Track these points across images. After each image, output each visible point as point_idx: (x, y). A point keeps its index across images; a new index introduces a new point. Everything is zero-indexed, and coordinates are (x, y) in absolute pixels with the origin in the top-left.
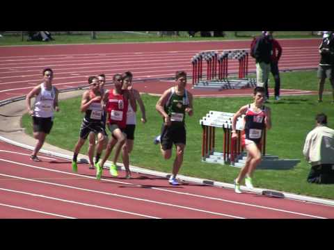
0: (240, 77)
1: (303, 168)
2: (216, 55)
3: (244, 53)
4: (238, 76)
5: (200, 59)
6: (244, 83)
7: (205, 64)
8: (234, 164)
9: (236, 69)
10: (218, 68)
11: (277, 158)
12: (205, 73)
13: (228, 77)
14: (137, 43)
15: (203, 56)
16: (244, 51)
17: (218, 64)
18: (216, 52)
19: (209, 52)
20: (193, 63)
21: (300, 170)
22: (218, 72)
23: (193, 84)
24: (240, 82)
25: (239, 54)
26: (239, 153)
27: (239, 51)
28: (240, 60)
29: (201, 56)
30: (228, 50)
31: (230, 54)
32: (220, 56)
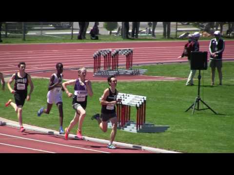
0: (127, 68)
1: (171, 132)
2: (110, 52)
3: (130, 51)
4: (125, 67)
5: (99, 54)
6: (130, 72)
7: (102, 59)
8: (123, 129)
9: (124, 62)
10: (111, 61)
11: (153, 125)
12: (102, 65)
13: (119, 67)
14: (55, 43)
15: (101, 53)
16: (129, 50)
17: (111, 59)
18: (110, 50)
19: (105, 50)
20: (94, 58)
21: (169, 133)
22: (111, 64)
23: (94, 72)
24: (126, 72)
25: (126, 51)
26: (127, 121)
27: (126, 50)
28: (127, 56)
29: (100, 53)
30: (119, 49)
31: (120, 52)
32: (113, 53)
